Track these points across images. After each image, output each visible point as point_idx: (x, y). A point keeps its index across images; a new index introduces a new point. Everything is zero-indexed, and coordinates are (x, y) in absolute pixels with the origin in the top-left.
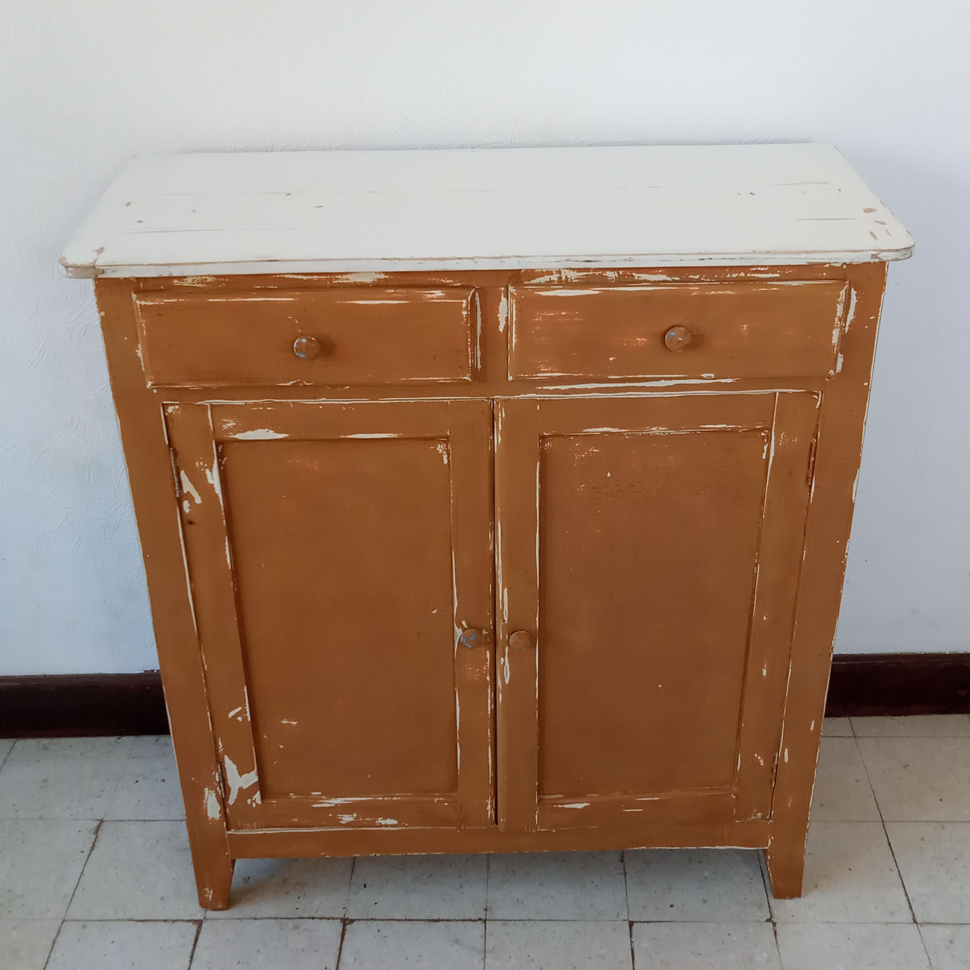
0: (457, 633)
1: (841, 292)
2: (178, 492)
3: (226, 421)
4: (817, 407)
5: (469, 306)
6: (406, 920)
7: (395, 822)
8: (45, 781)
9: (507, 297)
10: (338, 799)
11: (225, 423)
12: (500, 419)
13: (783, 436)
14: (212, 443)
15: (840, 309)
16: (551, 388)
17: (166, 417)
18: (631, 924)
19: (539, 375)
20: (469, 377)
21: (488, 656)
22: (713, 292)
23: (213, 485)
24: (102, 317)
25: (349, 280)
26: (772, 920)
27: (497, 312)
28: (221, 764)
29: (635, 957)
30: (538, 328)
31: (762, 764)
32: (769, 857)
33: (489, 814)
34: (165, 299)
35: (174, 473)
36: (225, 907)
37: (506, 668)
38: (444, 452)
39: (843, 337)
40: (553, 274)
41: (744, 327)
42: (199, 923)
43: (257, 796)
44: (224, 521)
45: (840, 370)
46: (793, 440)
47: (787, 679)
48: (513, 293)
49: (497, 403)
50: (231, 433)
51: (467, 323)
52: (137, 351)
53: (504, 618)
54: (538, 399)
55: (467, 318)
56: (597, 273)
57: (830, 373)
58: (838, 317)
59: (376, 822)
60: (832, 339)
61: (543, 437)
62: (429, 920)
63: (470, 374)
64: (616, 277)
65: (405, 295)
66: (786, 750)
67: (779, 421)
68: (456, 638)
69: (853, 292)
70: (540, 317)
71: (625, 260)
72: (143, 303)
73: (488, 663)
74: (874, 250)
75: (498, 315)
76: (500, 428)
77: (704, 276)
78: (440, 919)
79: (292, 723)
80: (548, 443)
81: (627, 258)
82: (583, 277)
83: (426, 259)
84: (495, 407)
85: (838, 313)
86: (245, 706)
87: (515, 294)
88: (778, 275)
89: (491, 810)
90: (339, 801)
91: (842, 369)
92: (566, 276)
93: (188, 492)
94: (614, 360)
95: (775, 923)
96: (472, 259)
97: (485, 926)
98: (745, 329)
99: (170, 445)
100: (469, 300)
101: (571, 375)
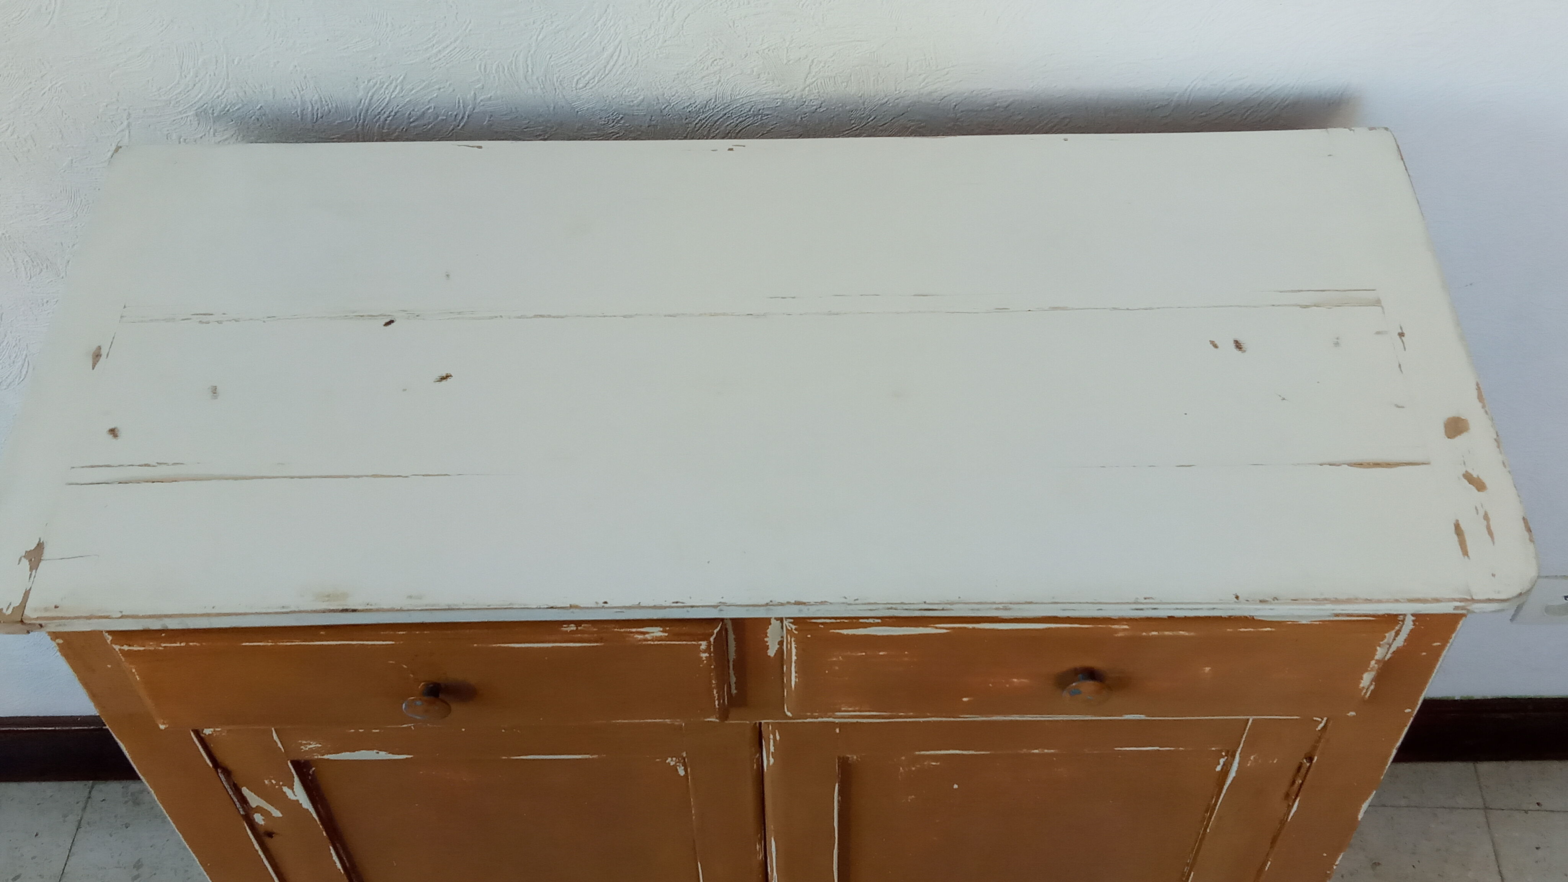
2: (241, 809)
4: (1319, 727)
5: (712, 648)
11: (302, 744)
12: (772, 741)
13: (1254, 758)
19: (840, 714)
20: (716, 718)
22: (1154, 633)
23: (297, 801)
27: (763, 638)
30: (837, 668)
34: (164, 643)
35: (231, 793)
38: (678, 764)
41: (1205, 670)
45: (1367, 697)
46: (1271, 762)
49: (767, 726)
50: (315, 754)
51: (711, 665)
54: (835, 722)
55: (709, 660)
60: (1361, 683)
63: (717, 715)
65: (595, 635)
67: (1250, 745)
70: (840, 657)
71: (997, 609)
72: (126, 648)
74: (1461, 601)
75: (766, 639)
76: (772, 749)
81: (1001, 606)
84: (763, 729)
85: (1377, 655)
87: (796, 632)
99: (216, 764)
100: (712, 641)
101: (894, 714)
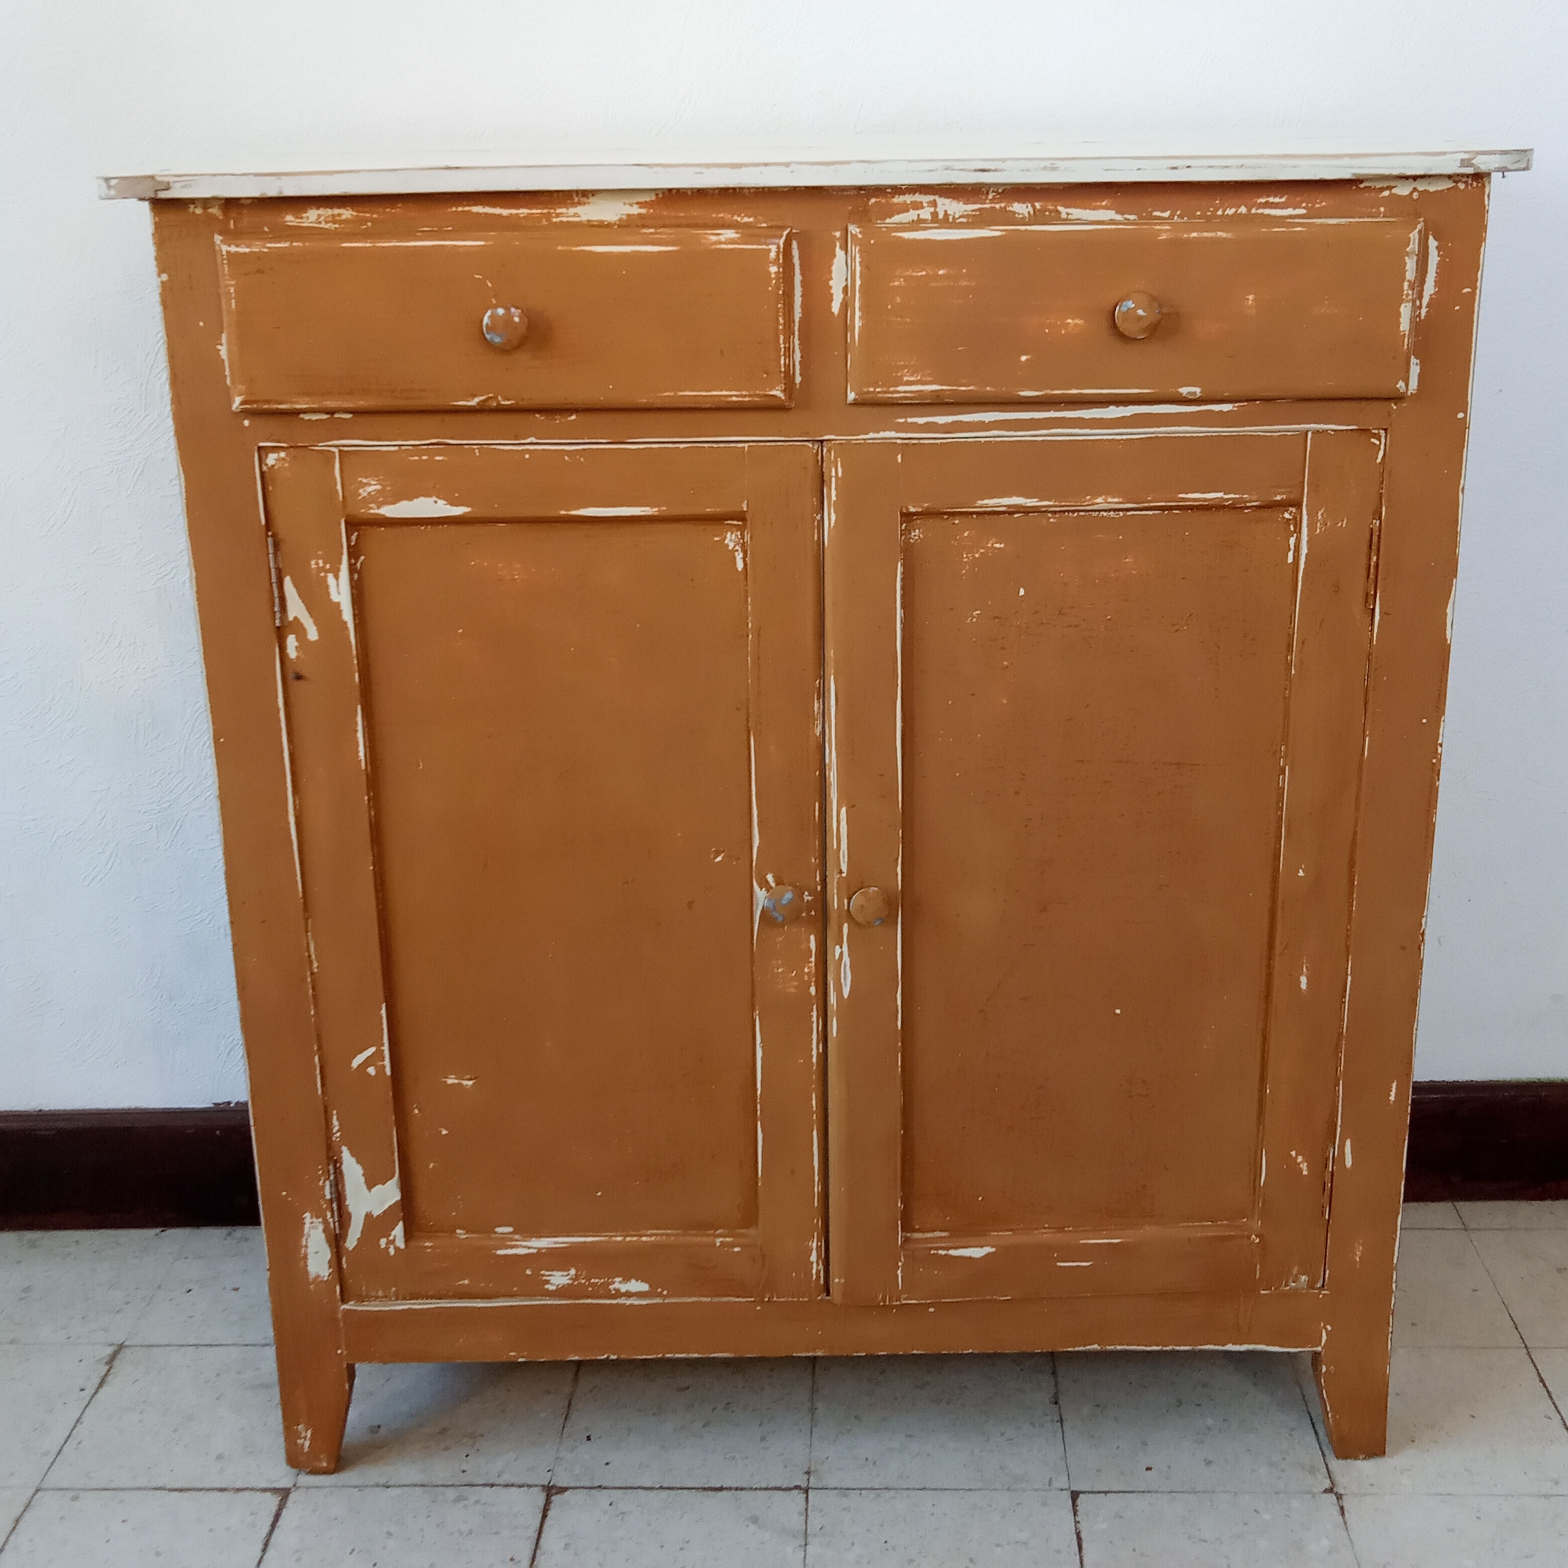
0: (757, 899)
1: (1411, 235)
2: (278, 615)
3: (364, 481)
4: (1379, 460)
5: (781, 257)
6: (661, 1488)
7: (644, 1287)
8: (27, 1289)
9: (845, 248)
10: (542, 1239)
11: (363, 485)
12: (833, 480)
13: (1322, 515)
14: (340, 524)
15: (1411, 264)
16: (921, 421)
17: (262, 474)
18: (1075, 1495)
20: (781, 391)
21: (813, 946)
22: (1194, 235)
23: (338, 604)
24: (162, 282)
25: (579, 216)
26: (1335, 1489)
27: (828, 276)
28: (336, 1163)
29: (1084, 1545)
30: (899, 300)
31: (1305, 1173)
32: (1324, 1369)
33: (814, 1271)
34: (270, 243)
35: (274, 580)
36: (332, 1466)
37: (845, 966)
38: (737, 547)
39: (1417, 325)
40: (923, 208)
41: (1248, 299)
42: (284, 1494)
43: (398, 1231)
44: (357, 675)
45: (1416, 388)
46: (1340, 524)
47: (1345, 997)
48: (856, 235)
49: (829, 451)
50: (372, 505)
51: (779, 289)
52: (219, 347)
53: (840, 865)
54: (899, 441)
55: (778, 279)
56: (997, 206)
57: (1398, 386)
58: (1408, 281)
59: (611, 1287)
60: (1399, 324)
61: (907, 517)
62: (704, 1489)
63: (783, 385)
64: (1029, 212)
65: (673, 236)
66: (1348, 1143)
67: (1315, 487)
68: (757, 909)
69: (1433, 243)
70: (902, 280)
71: (1045, 168)
72: (233, 249)
73: (813, 959)
74: (1466, 152)
75: (831, 283)
76: (834, 498)
77: (1178, 213)
78: (724, 1486)
79: (465, 1083)
80: (917, 531)
81: (1048, 164)
82: (974, 213)
83: (708, 166)
84: (825, 459)
85: (1407, 273)
86: (383, 1045)
87: (860, 236)
88: (1303, 211)
89: (818, 1265)
90: (545, 1243)
91: (1418, 386)
92: (946, 211)
93: (296, 618)
94: (1026, 360)
95: (1341, 1495)
96: (787, 165)
97: (807, 1498)
98: (1250, 302)
99: (268, 526)
100: (782, 246)
101: (955, 388)
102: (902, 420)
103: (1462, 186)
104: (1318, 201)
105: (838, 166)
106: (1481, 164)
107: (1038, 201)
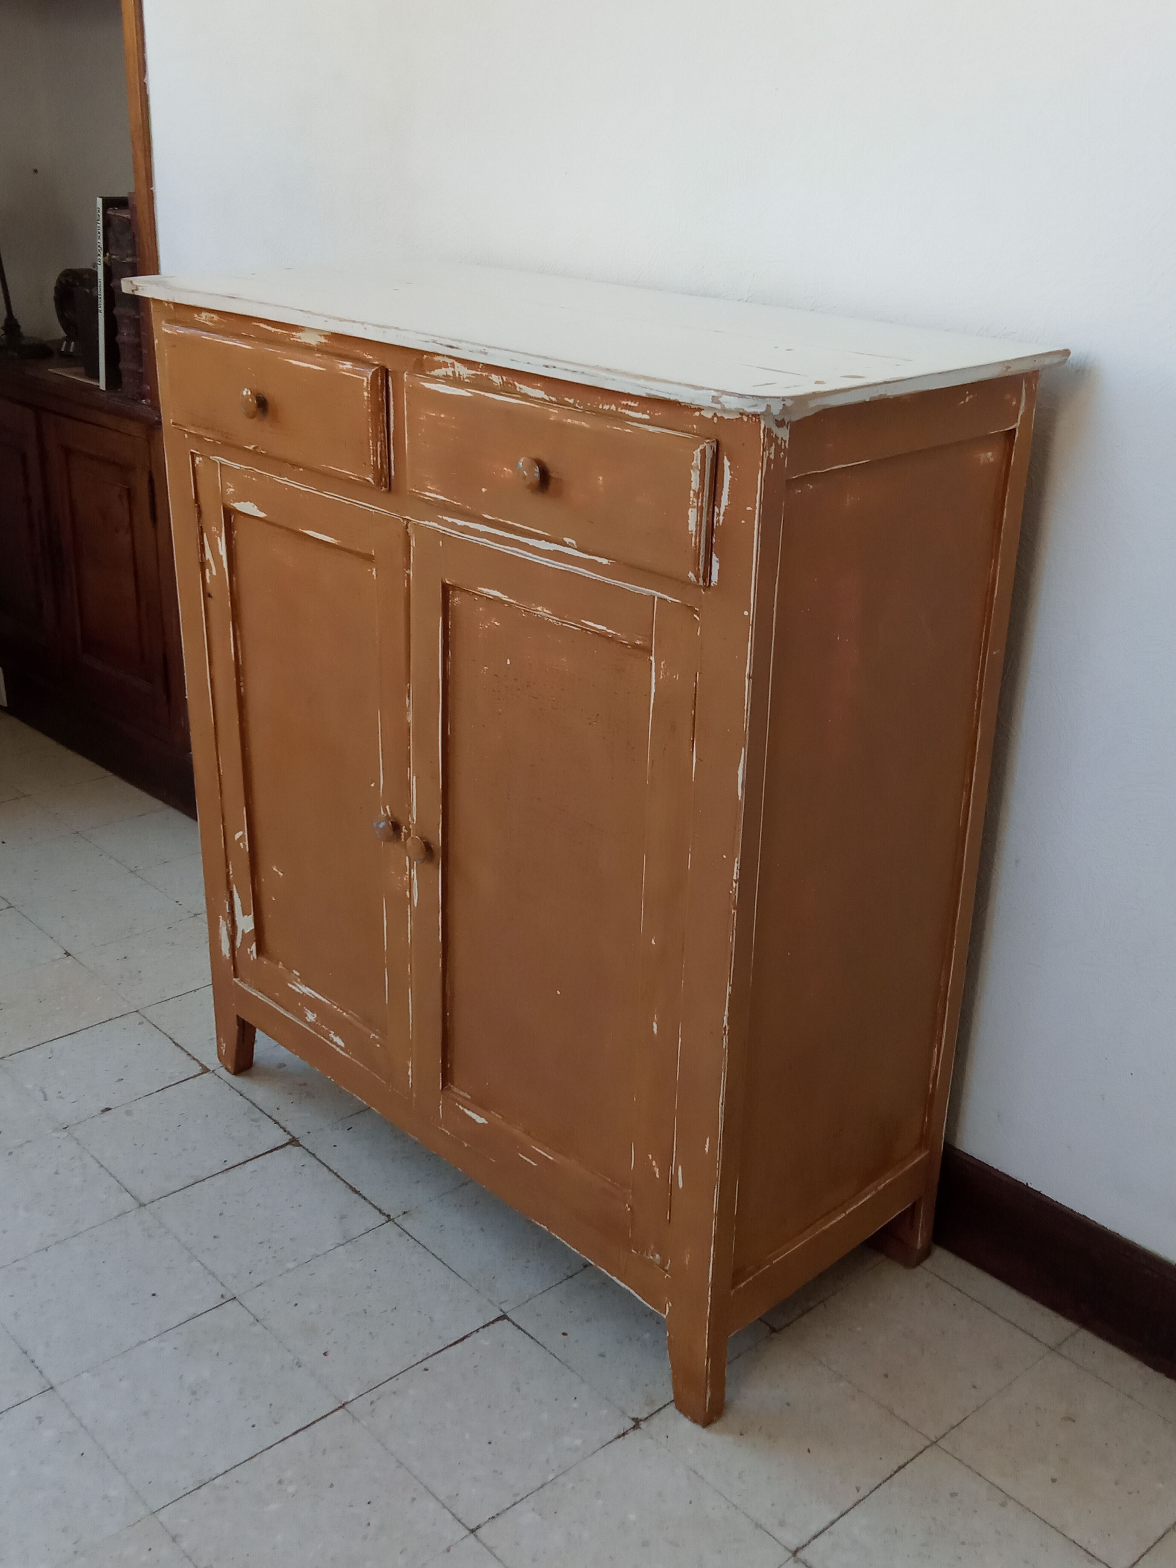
1: (694, 453)
3: (229, 484)
4: (699, 633)
5: (369, 386)
7: (343, 1044)
11: (228, 487)
12: (412, 548)
13: (664, 665)
14: (221, 508)
15: (696, 477)
16: (450, 520)
17: (193, 468)
19: (427, 494)
20: (372, 478)
21: (407, 863)
22: (569, 421)
23: (222, 556)
25: (300, 339)
28: (232, 893)
30: (423, 430)
31: (657, 1176)
32: (668, 1334)
35: (198, 533)
37: (415, 885)
39: (717, 530)
40: (448, 367)
43: (254, 946)
44: (230, 603)
46: (674, 677)
47: (678, 1053)
48: (404, 380)
49: (410, 527)
50: (231, 500)
51: (369, 408)
53: (413, 815)
54: (441, 531)
55: (369, 401)
56: (484, 374)
57: (689, 575)
58: (694, 491)
59: (330, 1035)
60: (688, 524)
61: (446, 586)
63: (372, 475)
64: (500, 382)
65: (327, 361)
66: (681, 1168)
67: (658, 641)
69: (726, 463)
70: (425, 416)
71: (481, 352)
73: (407, 873)
74: (715, 390)
76: (412, 561)
77: (578, 401)
79: (280, 873)
80: (457, 598)
82: (472, 377)
84: (408, 532)
85: (692, 483)
86: (245, 832)
88: (646, 417)
91: (718, 580)
92: (459, 372)
93: (208, 560)
96: (363, 323)
99: (196, 500)
100: (369, 379)
101: (452, 501)
102: (440, 517)
103: (745, 419)
104: (656, 410)
105: (385, 329)
106: (726, 403)
107: (505, 376)
